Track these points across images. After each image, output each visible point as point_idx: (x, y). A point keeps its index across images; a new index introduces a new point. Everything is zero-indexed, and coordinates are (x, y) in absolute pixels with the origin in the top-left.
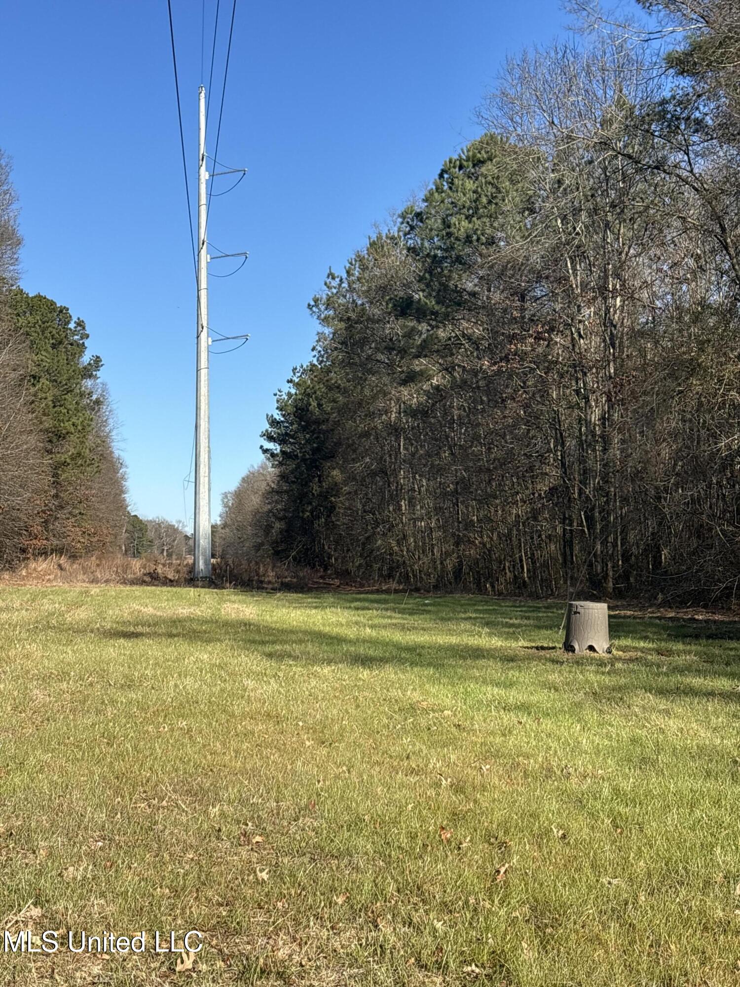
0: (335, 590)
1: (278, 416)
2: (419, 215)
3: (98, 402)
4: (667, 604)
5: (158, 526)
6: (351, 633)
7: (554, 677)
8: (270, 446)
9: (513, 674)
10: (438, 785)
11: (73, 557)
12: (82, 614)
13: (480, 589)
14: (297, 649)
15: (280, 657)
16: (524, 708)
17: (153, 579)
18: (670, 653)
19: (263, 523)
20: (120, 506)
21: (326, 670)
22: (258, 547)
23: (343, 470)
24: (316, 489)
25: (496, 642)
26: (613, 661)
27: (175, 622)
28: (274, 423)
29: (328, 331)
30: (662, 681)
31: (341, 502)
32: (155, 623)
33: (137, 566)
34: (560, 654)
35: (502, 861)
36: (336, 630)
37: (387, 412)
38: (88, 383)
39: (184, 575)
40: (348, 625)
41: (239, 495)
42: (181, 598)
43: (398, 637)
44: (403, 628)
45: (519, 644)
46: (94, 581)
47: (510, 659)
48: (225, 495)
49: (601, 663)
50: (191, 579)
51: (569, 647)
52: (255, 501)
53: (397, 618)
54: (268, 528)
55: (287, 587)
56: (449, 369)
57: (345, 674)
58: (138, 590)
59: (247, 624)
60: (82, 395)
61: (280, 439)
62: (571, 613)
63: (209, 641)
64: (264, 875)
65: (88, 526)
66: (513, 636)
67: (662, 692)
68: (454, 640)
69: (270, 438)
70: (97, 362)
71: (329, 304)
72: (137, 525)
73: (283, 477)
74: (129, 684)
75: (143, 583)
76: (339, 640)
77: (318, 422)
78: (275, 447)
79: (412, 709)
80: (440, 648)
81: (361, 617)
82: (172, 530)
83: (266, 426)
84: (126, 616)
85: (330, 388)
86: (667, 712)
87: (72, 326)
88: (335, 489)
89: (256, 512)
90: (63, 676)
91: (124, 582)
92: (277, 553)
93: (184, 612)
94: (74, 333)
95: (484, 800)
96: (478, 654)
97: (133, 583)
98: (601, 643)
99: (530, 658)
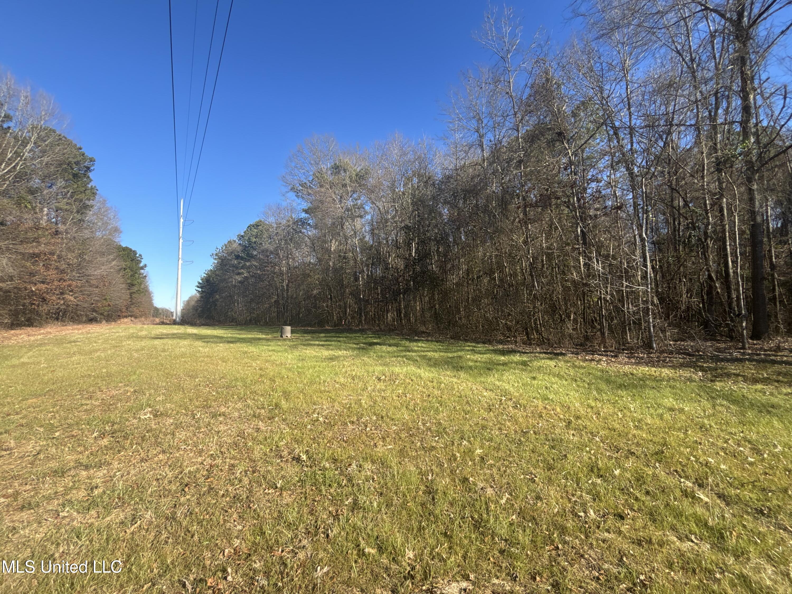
0: (217, 325)
1: (201, 282)
2: (242, 236)
3: (145, 276)
4: (302, 326)
5: (163, 310)
6: (225, 336)
7: (279, 343)
8: (198, 289)
9: (270, 343)
10: (255, 369)
11: (136, 318)
12: (144, 333)
13: (256, 324)
14: (212, 340)
15: (208, 342)
16: (273, 350)
17: (163, 323)
18: (304, 337)
19: (195, 308)
20: (151, 304)
21: (221, 345)
22: (194, 315)
23: (219, 296)
24: (211, 300)
25: (264, 336)
26: (292, 339)
27: (174, 334)
28: (199, 283)
29: (216, 262)
30: (304, 343)
31: (218, 303)
32: (168, 335)
33: (157, 320)
34: (280, 338)
35: (274, 384)
36: (221, 335)
37: (232, 282)
38: (142, 271)
39: (172, 322)
40: (224, 334)
41: (188, 302)
42: (173, 328)
43: (238, 336)
44: (239, 334)
45: (269, 336)
46: (144, 324)
47: (268, 340)
48: (184, 301)
49: (290, 340)
50: (174, 323)
51: (282, 336)
52: (193, 303)
53: (237, 332)
54: (197, 310)
55: (204, 325)
56: (249, 272)
57: (227, 346)
58: (159, 326)
59: (195, 334)
60: (140, 274)
61: (201, 288)
62: (282, 329)
63: (185, 339)
64: (214, 394)
65: (141, 309)
66: (268, 335)
67: (304, 345)
68: (253, 336)
69: (198, 287)
70: (145, 266)
71: (216, 255)
72: (157, 309)
73: (202, 297)
74: (164, 351)
75: (159, 324)
76: (222, 338)
77: (213, 283)
78: (200, 290)
79: (246, 352)
80: (249, 338)
81: (227, 332)
82: (167, 311)
83: (197, 284)
84: (158, 333)
85: (216, 275)
86: (306, 349)
87: (138, 255)
88: (217, 300)
89: (193, 306)
90: (142, 349)
91: (154, 324)
92: (199, 316)
93: (175, 331)
94: (138, 257)
95: (268, 371)
96: (260, 339)
97: (156, 324)
98: (289, 335)
99: (273, 340)
